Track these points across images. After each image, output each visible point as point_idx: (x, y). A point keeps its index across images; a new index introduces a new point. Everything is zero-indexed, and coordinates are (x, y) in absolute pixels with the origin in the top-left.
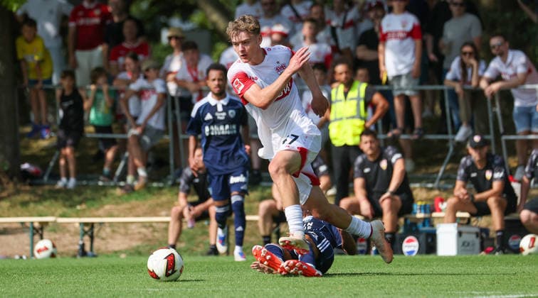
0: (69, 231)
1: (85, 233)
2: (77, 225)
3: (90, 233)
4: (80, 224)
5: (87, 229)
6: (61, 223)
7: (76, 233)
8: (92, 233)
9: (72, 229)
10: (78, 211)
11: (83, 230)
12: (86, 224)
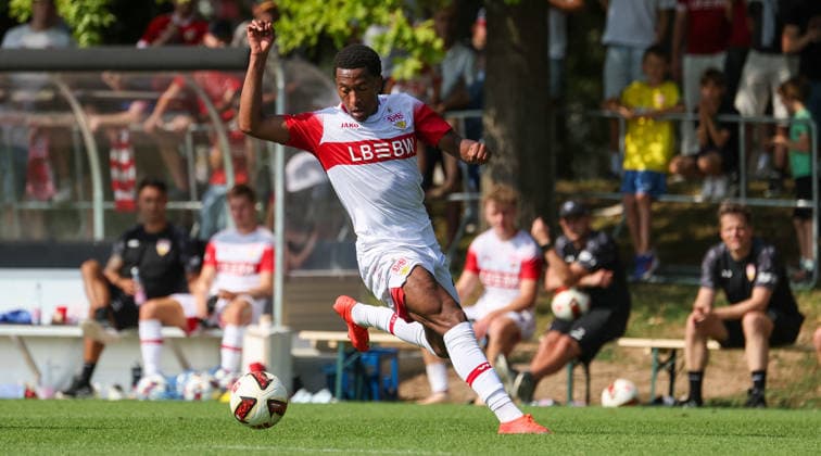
0: (634, 362)
1: (661, 366)
2: (648, 351)
3: (669, 365)
4: (653, 349)
5: (664, 358)
6: (625, 347)
7: (646, 365)
8: (673, 366)
9: (641, 359)
10: (652, 326)
11: (658, 360)
12: (663, 350)
